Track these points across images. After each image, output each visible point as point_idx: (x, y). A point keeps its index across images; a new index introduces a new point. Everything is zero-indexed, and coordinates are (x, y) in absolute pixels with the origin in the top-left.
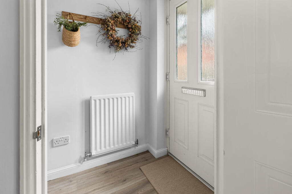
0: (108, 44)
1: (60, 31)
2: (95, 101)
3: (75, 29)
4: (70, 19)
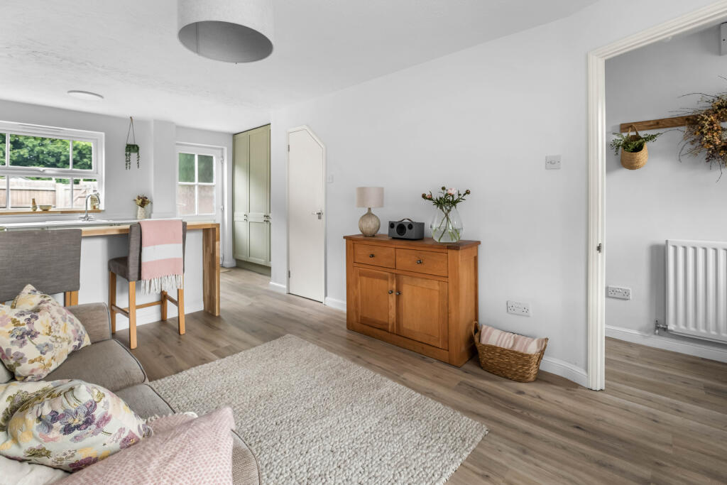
0: (703, 154)
1: (617, 154)
2: (675, 247)
3: (639, 148)
4: (631, 131)
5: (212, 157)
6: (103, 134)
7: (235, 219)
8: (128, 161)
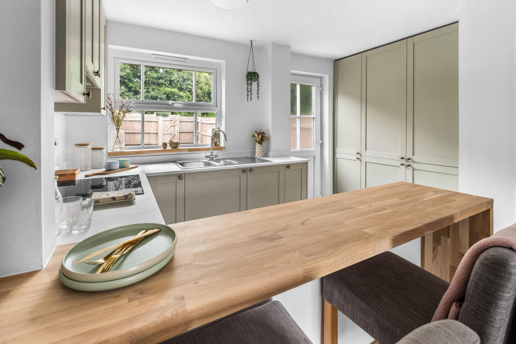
5: (310, 87)
6: (224, 61)
7: (338, 155)
8: (249, 91)
